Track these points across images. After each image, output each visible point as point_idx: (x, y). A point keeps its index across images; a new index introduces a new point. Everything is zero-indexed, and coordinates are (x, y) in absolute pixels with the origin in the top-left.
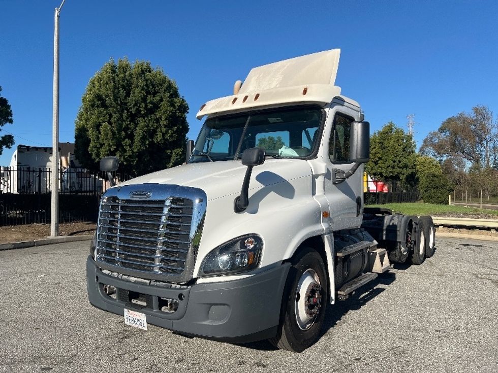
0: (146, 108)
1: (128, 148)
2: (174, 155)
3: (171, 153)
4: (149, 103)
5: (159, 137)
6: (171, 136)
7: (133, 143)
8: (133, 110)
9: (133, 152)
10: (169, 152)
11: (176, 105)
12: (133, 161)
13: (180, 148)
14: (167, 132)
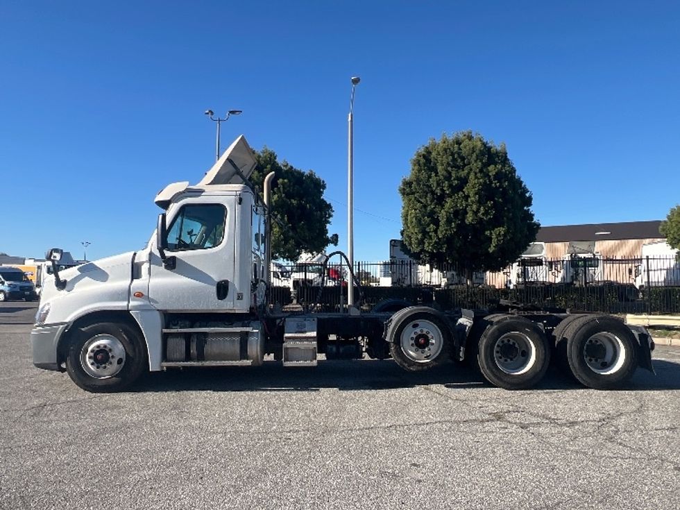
0: (450, 186)
1: (433, 234)
2: (494, 236)
3: (491, 233)
4: (454, 179)
5: (469, 218)
6: (486, 213)
7: (438, 228)
8: (438, 192)
9: (438, 238)
10: (487, 233)
11: (490, 174)
12: (441, 248)
13: (503, 227)
14: (478, 210)
